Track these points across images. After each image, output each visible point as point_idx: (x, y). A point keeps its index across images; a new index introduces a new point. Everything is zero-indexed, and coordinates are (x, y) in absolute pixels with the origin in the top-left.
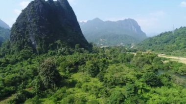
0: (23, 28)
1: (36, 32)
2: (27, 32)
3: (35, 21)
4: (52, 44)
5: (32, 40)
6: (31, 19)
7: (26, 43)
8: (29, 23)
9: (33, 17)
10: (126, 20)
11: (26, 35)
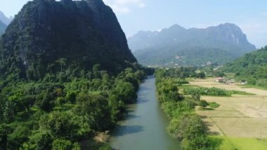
0: (11, 42)
1: (29, 46)
2: (17, 48)
3: (28, 30)
4: (52, 65)
5: (24, 58)
6: (23, 28)
7: (13, 63)
8: (21, 34)
9: (27, 25)
10: (221, 26)
11: (15, 52)
